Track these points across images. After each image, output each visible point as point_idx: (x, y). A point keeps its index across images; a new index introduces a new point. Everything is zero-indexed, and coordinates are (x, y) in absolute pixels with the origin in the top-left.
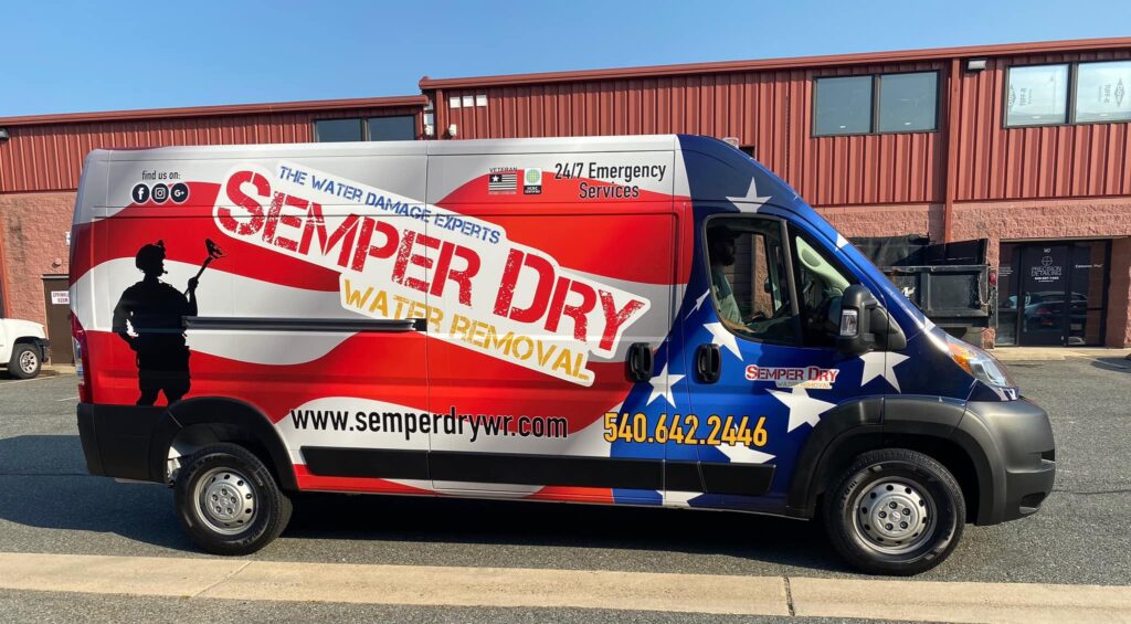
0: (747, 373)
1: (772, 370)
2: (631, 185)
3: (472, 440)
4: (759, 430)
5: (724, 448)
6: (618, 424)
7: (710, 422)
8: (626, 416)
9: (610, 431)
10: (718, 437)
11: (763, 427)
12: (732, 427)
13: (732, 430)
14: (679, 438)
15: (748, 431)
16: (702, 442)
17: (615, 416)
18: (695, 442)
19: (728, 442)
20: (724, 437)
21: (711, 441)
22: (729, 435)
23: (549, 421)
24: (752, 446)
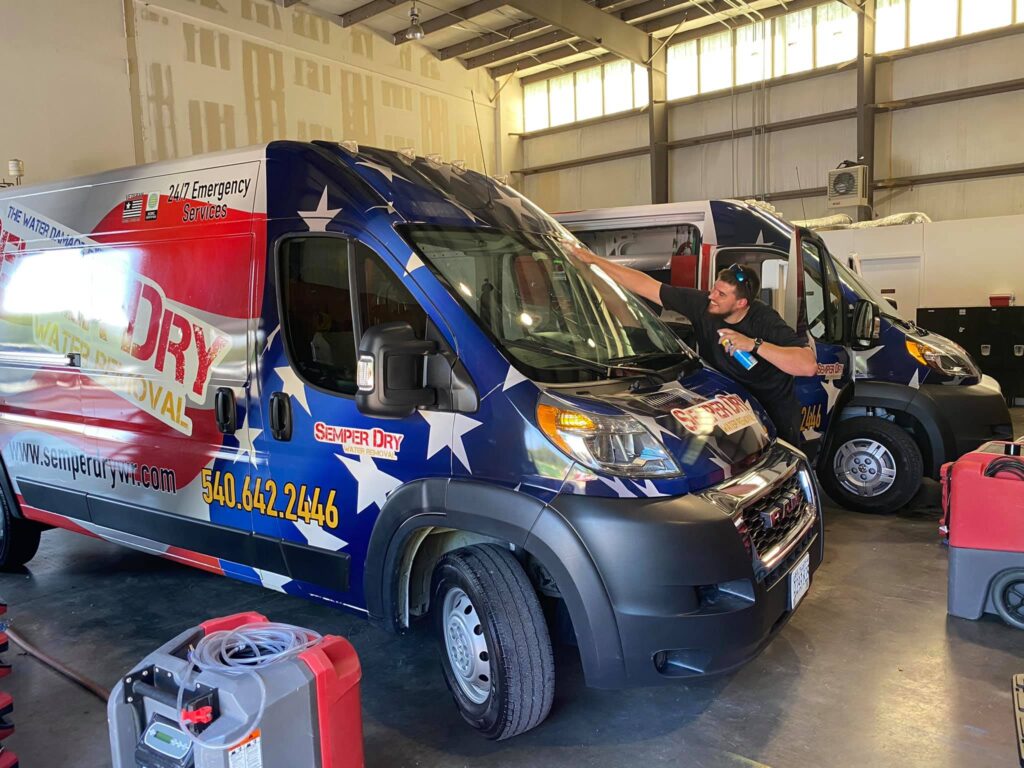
0: (316, 432)
1: (338, 429)
2: (221, 204)
3: (113, 486)
4: (330, 507)
5: (300, 525)
6: (213, 482)
7: (287, 492)
8: (218, 473)
9: (206, 491)
10: (294, 511)
11: (333, 504)
12: (305, 500)
13: (306, 503)
14: (262, 506)
15: (320, 506)
16: (281, 515)
17: (210, 473)
18: (275, 514)
19: (303, 518)
20: (300, 513)
21: (289, 516)
22: (303, 510)
23: (163, 472)
24: (325, 527)
